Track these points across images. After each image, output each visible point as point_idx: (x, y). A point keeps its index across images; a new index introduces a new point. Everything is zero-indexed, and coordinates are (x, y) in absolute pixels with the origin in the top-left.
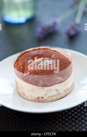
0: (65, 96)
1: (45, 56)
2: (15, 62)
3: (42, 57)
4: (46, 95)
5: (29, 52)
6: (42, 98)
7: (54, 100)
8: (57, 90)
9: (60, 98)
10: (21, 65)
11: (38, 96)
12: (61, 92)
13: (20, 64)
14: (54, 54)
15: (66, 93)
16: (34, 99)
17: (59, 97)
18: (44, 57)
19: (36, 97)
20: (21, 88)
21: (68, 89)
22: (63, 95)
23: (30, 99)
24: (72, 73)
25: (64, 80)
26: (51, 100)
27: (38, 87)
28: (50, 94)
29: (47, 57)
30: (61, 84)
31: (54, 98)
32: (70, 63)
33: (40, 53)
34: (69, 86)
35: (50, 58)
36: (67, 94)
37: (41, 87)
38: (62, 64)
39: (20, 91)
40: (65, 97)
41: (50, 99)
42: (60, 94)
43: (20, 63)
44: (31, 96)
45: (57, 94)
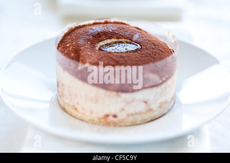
0: (160, 115)
1: (121, 35)
2: (59, 45)
3: (114, 38)
4: (123, 109)
5: (87, 27)
6: (115, 116)
7: (139, 122)
8: (146, 102)
9: (149, 119)
10: (72, 49)
11: (107, 112)
12: (154, 106)
13: (69, 47)
14: (138, 34)
15: (162, 111)
16: (96, 120)
17: (148, 116)
18: (118, 38)
19: (101, 115)
20: (70, 95)
21: (166, 102)
22: (156, 114)
23: (87, 119)
24: (176, 71)
25: (160, 81)
26: (132, 122)
27: (109, 93)
28: (131, 109)
29: (125, 38)
30: (155, 90)
31: (139, 118)
32: (171, 52)
33: (110, 30)
34: (168, 97)
35: (131, 40)
36: (165, 112)
37: (114, 93)
38: (156, 53)
39: (67, 101)
40: (159, 117)
41: (131, 119)
42: (151, 110)
43: (68, 45)
44: (92, 113)
45: (144, 111)
